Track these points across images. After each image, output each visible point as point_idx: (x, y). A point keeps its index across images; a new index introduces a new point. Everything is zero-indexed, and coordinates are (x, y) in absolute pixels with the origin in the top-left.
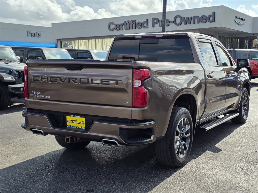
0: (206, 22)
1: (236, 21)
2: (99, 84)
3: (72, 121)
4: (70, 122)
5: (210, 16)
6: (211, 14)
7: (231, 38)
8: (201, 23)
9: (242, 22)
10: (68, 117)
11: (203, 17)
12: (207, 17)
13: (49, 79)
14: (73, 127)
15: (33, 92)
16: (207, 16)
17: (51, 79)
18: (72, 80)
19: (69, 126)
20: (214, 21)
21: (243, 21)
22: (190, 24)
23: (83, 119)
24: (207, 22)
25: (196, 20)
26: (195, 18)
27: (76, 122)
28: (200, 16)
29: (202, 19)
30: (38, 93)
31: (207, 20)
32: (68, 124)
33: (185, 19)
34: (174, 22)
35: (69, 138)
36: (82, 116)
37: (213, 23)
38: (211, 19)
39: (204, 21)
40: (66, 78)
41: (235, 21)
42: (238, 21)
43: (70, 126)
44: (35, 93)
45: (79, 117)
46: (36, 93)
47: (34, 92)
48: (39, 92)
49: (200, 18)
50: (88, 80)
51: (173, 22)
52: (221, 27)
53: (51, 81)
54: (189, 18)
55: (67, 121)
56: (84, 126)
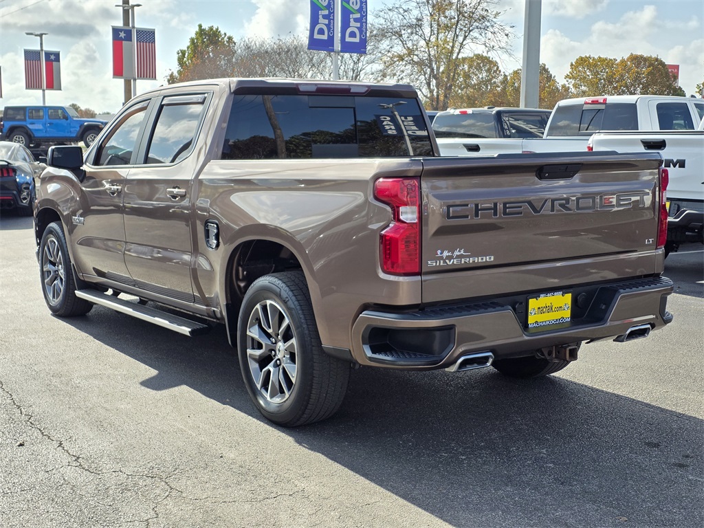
2: (613, 206)
3: (541, 310)
4: (535, 314)
10: (532, 303)
13: (500, 207)
15: (439, 252)
17: (505, 208)
18: (560, 205)
27: (549, 309)
30: (457, 253)
32: (532, 319)
36: (564, 289)
40: (547, 199)
43: (535, 323)
44: (446, 254)
45: (559, 296)
46: (450, 254)
47: (441, 253)
48: (459, 251)
50: (593, 199)
53: (505, 213)
55: (529, 312)
56: (567, 314)
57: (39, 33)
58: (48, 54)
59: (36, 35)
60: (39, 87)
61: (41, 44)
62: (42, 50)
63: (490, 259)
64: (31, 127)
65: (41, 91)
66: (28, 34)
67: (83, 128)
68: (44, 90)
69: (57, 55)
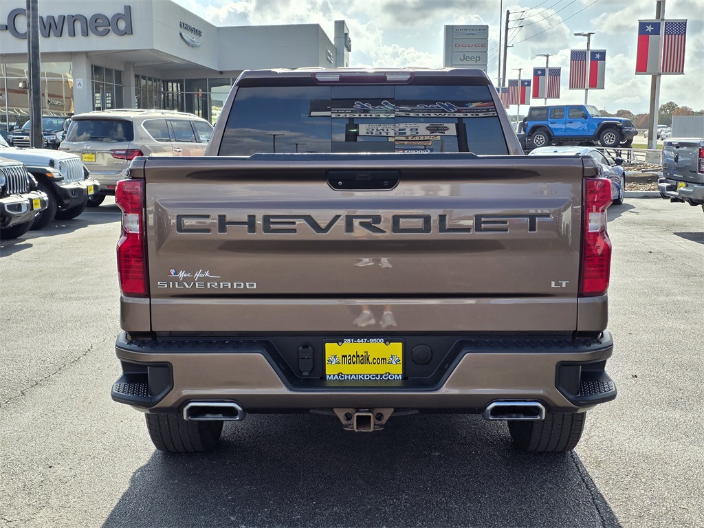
0: (107, 33)
1: (183, 34)
2: (467, 230)
3: (347, 359)
4: (338, 363)
5: (118, 17)
6: (122, 11)
7: (164, 81)
8: (92, 37)
9: (195, 39)
10: (331, 349)
11: (97, 17)
12: (110, 20)
13: (259, 222)
14: (353, 377)
15: (173, 272)
16: (110, 15)
17: (267, 223)
18: (362, 224)
19: (336, 377)
20: (129, 31)
21: (198, 37)
22: (61, 36)
23: (397, 348)
24: (111, 32)
25: (78, 26)
26: (74, 19)
27: (365, 359)
28: (89, 15)
29: (96, 25)
30: (198, 275)
31: (110, 28)
32: (331, 370)
33: (45, 21)
34: (11, 26)
35: (370, 417)
36: (389, 336)
37: (126, 38)
38: (122, 25)
39: (101, 29)
40: (337, 217)
41: (181, 34)
42: (188, 36)
43: (338, 375)
44: (182, 274)
45: (378, 343)
46: (189, 275)
48: (203, 273)
49: (88, 20)
50: (427, 219)
51: (7, 28)
52: (151, 50)
53: (268, 230)
54: (56, 21)
55: (327, 359)
56: (397, 370)
57: (586, 33)
58: (594, 53)
59: (584, 35)
60: (581, 86)
61: (588, 44)
62: (588, 49)
63: (252, 287)
64: (552, 126)
65: (584, 90)
66: (576, 35)
67: (600, 126)
68: (587, 90)
69: (603, 54)
